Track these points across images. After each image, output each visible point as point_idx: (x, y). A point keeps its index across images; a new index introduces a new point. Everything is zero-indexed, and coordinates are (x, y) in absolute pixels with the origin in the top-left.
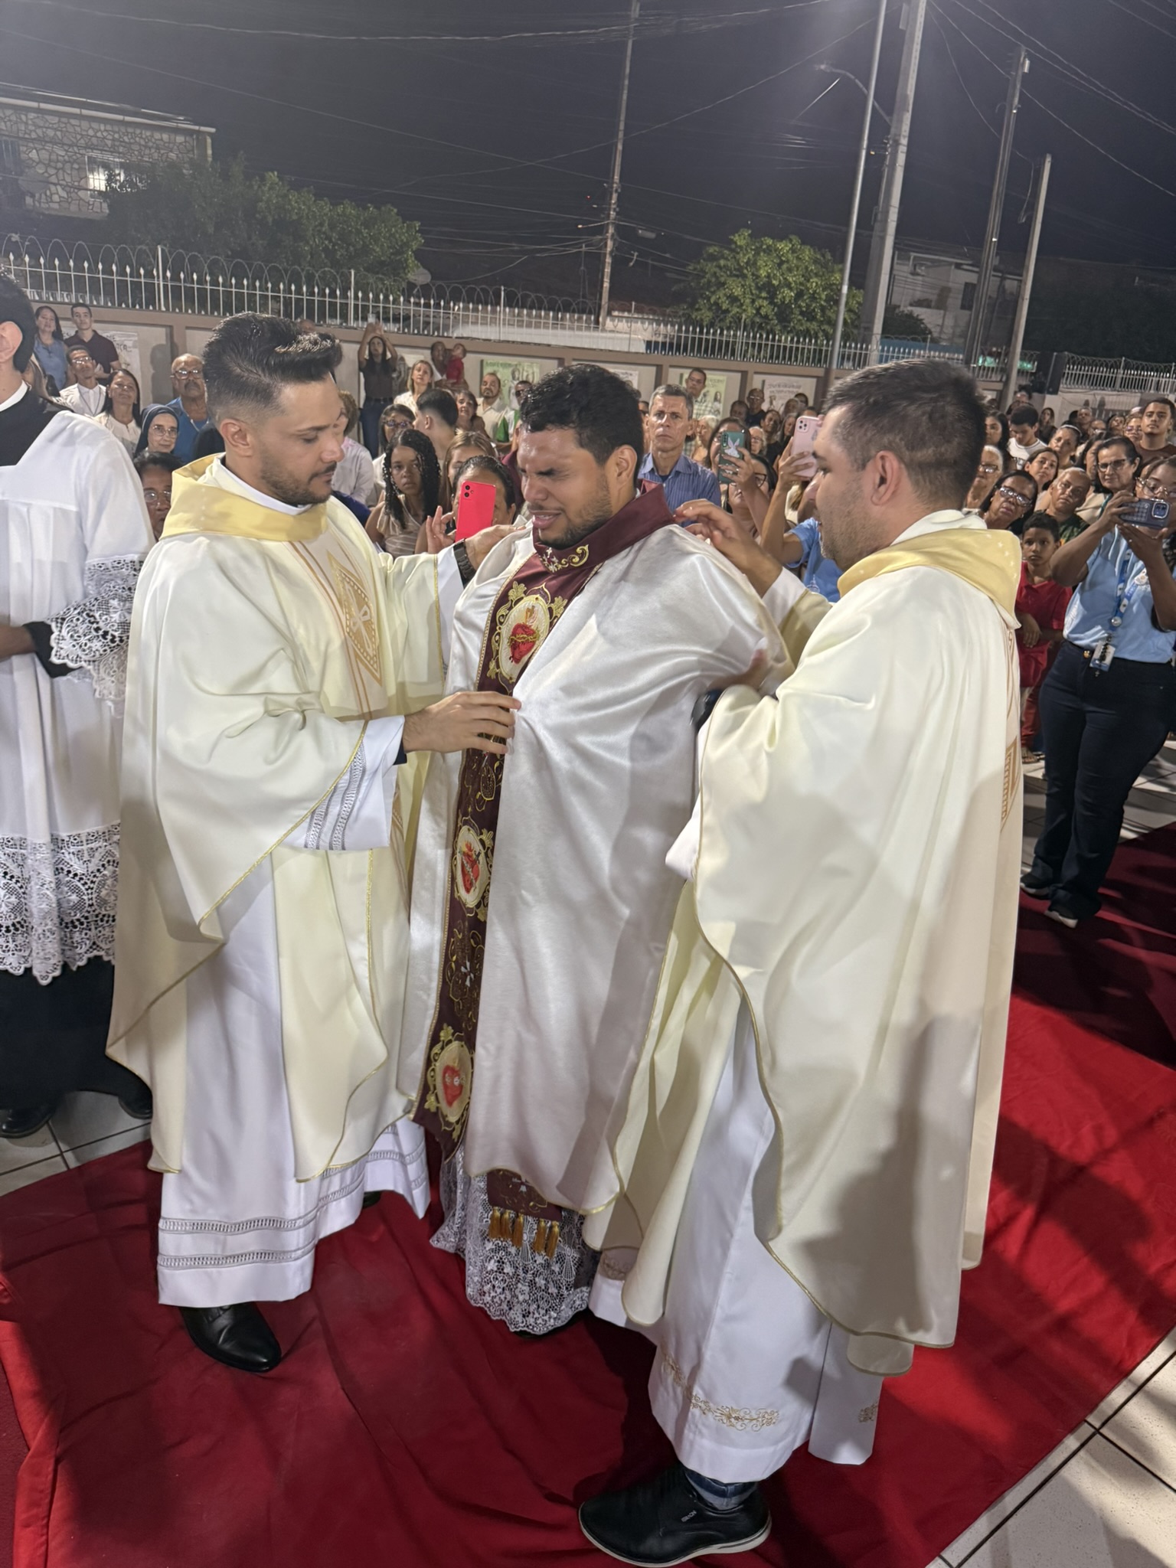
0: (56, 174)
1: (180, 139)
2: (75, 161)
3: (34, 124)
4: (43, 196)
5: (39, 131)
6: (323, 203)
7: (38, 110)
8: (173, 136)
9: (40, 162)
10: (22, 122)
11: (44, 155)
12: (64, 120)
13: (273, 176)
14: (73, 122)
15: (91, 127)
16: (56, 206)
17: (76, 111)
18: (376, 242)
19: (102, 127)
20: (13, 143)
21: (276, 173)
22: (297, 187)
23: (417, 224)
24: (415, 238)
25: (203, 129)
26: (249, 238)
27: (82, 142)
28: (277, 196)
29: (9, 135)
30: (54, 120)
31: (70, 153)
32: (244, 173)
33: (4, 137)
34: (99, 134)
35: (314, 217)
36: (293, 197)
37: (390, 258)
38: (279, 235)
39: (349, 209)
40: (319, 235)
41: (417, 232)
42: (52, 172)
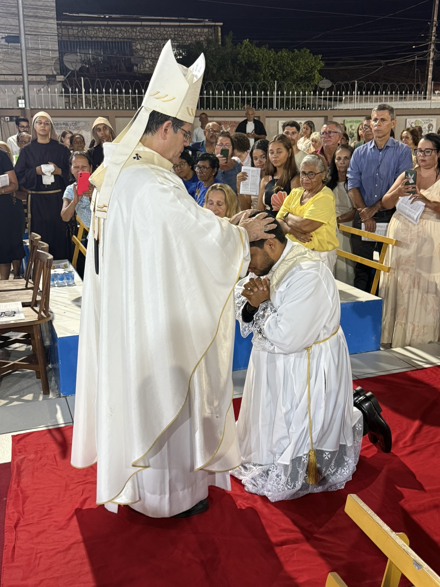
0: (148, 54)
1: (206, 30)
2: (157, 47)
3: (139, 32)
4: (142, 65)
5: (141, 35)
6: (270, 51)
7: (141, 26)
8: (202, 29)
9: (141, 49)
10: (134, 31)
11: (143, 46)
12: (153, 28)
13: (246, 41)
14: (157, 29)
15: (165, 30)
16: (147, 69)
17: (158, 23)
18: (297, 68)
19: (170, 29)
20: (129, 42)
21: (248, 40)
22: (259, 45)
23: (320, 56)
24: (319, 63)
25: (217, 24)
26: (234, 73)
27: (160, 37)
28: (248, 51)
29: (128, 39)
30: (148, 29)
31: (155, 44)
32: (232, 42)
33: (125, 40)
34: (168, 33)
35: (266, 59)
36: (256, 50)
37: (305, 75)
38: (248, 70)
39: (284, 53)
40: (268, 68)
41: (320, 60)
42: (146, 53)
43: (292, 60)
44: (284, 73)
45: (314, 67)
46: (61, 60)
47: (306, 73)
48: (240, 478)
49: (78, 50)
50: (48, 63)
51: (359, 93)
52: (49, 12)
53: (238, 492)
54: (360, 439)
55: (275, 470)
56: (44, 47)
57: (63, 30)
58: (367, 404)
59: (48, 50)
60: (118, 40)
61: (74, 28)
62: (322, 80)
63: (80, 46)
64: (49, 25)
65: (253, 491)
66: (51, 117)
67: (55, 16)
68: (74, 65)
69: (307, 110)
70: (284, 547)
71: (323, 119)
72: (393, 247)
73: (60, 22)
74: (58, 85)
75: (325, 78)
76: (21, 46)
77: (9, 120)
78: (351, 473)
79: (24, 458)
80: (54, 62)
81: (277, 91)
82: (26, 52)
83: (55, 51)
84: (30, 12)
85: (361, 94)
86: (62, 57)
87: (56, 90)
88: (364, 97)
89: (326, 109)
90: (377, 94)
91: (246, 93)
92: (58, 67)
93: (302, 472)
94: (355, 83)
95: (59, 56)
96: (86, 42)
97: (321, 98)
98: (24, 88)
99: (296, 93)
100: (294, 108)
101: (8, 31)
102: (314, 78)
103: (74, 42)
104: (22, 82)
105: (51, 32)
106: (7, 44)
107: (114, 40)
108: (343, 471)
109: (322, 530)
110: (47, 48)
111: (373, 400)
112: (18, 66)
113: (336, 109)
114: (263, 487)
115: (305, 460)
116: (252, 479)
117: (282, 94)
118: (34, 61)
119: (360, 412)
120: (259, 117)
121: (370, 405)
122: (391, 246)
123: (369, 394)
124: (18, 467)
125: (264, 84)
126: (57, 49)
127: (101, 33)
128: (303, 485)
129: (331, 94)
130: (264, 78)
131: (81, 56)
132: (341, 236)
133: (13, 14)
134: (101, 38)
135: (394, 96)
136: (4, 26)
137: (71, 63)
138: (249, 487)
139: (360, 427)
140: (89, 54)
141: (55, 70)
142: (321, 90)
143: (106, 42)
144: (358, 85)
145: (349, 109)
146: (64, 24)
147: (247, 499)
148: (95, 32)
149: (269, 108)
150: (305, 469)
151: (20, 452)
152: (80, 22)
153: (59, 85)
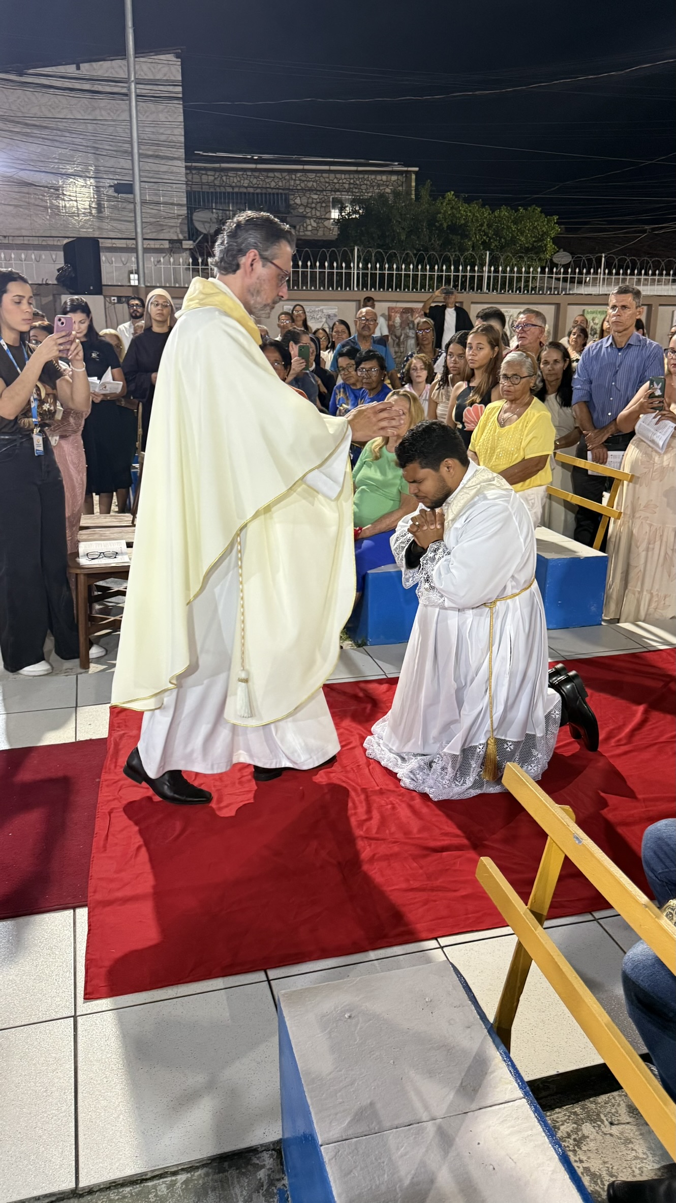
0: (311, 212)
1: (394, 178)
2: (323, 202)
3: (300, 180)
4: (302, 228)
5: (303, 185)
6: (484, 210)
7: (304, 171)
8: (389, 177)
9: (302, 204)
10: (292, 179)
11: (305, 201)
12: (319, 175)
13: (450, 195)
14: (324, 175)
15: (336, 178)
16: (309, 233)
17: (326, 168)
18: (522, 234)
19: (343, 176)
20: (285, 194)
21: (452, 193)
22: (468, 201)
23: (556, 218)
24: (553, 228)
25: (410, 169)
26: (430, 240)
27: (329, 188)
28: (452, 208)
29: (283, 189)
30: (312, 176)
31: (321, 197)
32: (430, 196)
33: (280, 191)
34: (341, 181)
35: (477, 221)
36: (463, 208)
37: (533, 245)
38: (451, 236)
39: (504, 212)
40: (479, 233)
41: (555, 223)
42: (308, 210)
43: (515, 222)
44: (503, 240)
45: (546, 234)
46: (189, 219)
47: (535, 241)
48: (395, 770)
49: (214, 205)
50: (172, 222)
51: (607, 271)
52: (174, 150)
53: (392, 787)
54: (555, 729)
55: (440, 762)
56: (167, 199)
57: (195, 176)
58: (568, 687)
59: (172, 204)
60: (270, 191)
61: (209, 173)
62: (558, 252)
63: (216, 198)
64: (175, 169)
65: (411, 787)
66: (173, 298)
67: (184, 156)
68: (207, 225)
69: (531, 294)
70: (444, 854)
71: (553, 307)
72: (628, 485)
73: (190, 164)
74: (184, 254)
75: (562, 250)
76: (134, 198)
77: (116, 301)
78: (540, 771)
79: (124, 734)
80: (180, 221)
81: (490, 266)
82: (141, 205)
83: (181, 205)
84: (148, 150)
85: (610, 273)
86: (192, 214)
87: (181, 260)
88: (613, 277)
89: (558, 294)
90: (632, 274)
91: (444, 267)
92: (186, 229)
93: (474, 764)
94: (601, 257)
95: (188, 213)
96: (224, 193)
97: (552, 277)
98: (137, 258)
99: (516, 269)
100: (512, 292)
101: (118, 177)
102: (546, 249)
103: (208, 193)
104: (135, 250)
105: (177, 178)
106: (116, 195)
107: (264, 191)
108: (530, 768)
109: (494, 836)
110: (171, 201)
111: (576, 681)
112: (132, 226)
113: (573, 294)
114: (423, 783)
115: (480, 751)
116: (411, 772)
117: (496, 271)
118: (152, 220)
119: (558, 695)
120: (461, 303)
121: (572, 687)
122: (625, 483)
123: (572, 673)
124: (117, 745)
125: (472, 256)
126: (185, 202)
127: (246, 181)
128: (475, 782)
129: (566, 272)
130: (473, 247)
131: (217, 213)
132: (559, 469)
133: (126, 152)
134: (246, 188)
135: (657, 277)
136: (112, 170)
137: (204, 222)
138: (406, 782)
139: (557, 715)
140: (229, 210)
141: (182, 232)
142: (553, 265)
143: (253, 194)
144: (606, 261)
145: (591, 295)
146: (195, 168)
147: (402, 795)
148: (239, 179)
149: (477, 290)
150: (480, 761)
151: (119, 727)
152: (217, 165)
153: (186, 255)
